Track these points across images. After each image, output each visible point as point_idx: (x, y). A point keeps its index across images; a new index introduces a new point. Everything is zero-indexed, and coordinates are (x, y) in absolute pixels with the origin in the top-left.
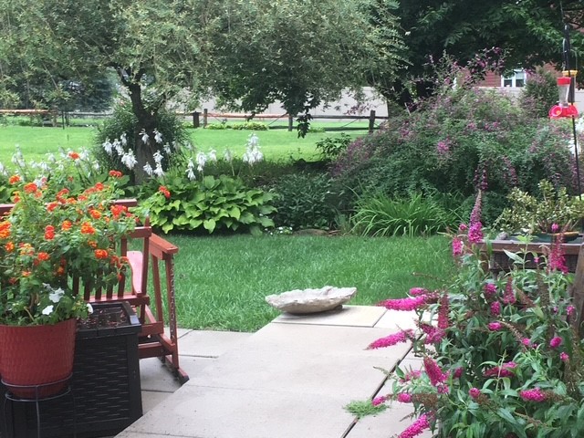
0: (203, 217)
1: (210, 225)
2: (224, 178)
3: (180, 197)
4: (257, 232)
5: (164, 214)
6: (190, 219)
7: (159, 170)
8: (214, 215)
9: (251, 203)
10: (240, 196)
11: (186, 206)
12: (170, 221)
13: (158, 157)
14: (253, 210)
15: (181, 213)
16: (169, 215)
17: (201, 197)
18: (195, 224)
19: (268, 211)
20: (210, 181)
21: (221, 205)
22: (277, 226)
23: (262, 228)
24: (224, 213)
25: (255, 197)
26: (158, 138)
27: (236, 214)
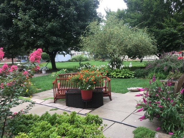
0: (122, 75)
1: (123, 77)
2: (126, 69)
3: (119, 72)
4: (131, 78)
5: (116, 75)
6: (120, 76)
7: (115, 68)
8: (124, 75)
9: (130, 73)
10: (128, 72)
11: (120, 74)
12: (117, 76)
13: (115, 66)
14: (130, 74)
15: (119, 75)
16: (117, 75)
17: (122, 72)
18: (121, 77)
19: (133, 75)
20: (124, 70)
21: (125, 74)
22: (135, 77)
23: (132, 77)
24: (126, 75)
25: (131, 72)
26: (116, 63)
27: (128, 75)
